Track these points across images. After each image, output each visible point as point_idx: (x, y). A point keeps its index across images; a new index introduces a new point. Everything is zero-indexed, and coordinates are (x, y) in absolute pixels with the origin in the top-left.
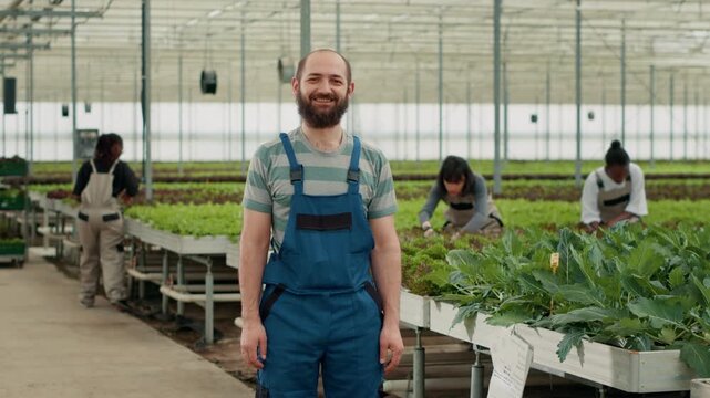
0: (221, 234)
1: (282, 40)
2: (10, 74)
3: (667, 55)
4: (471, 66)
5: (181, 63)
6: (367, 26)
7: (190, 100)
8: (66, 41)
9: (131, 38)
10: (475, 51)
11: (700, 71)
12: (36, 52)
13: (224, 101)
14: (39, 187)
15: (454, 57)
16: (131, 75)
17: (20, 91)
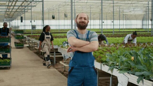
0: (57, 45)
1: (65, 10)
2: (22, 16)
3: (126, 12)
4: (94, 14)
5: (49, 14)
6: (78, 8)
7: (50, 20)
8: (30, 11)
9: (41, 10)
10: (95, 12)
11: (130, 15)
12: (25, 12)
13: (55, 20)
14: (26, 34)
15: (92, 13)
16: (41, 16)
17: (23, 18)
